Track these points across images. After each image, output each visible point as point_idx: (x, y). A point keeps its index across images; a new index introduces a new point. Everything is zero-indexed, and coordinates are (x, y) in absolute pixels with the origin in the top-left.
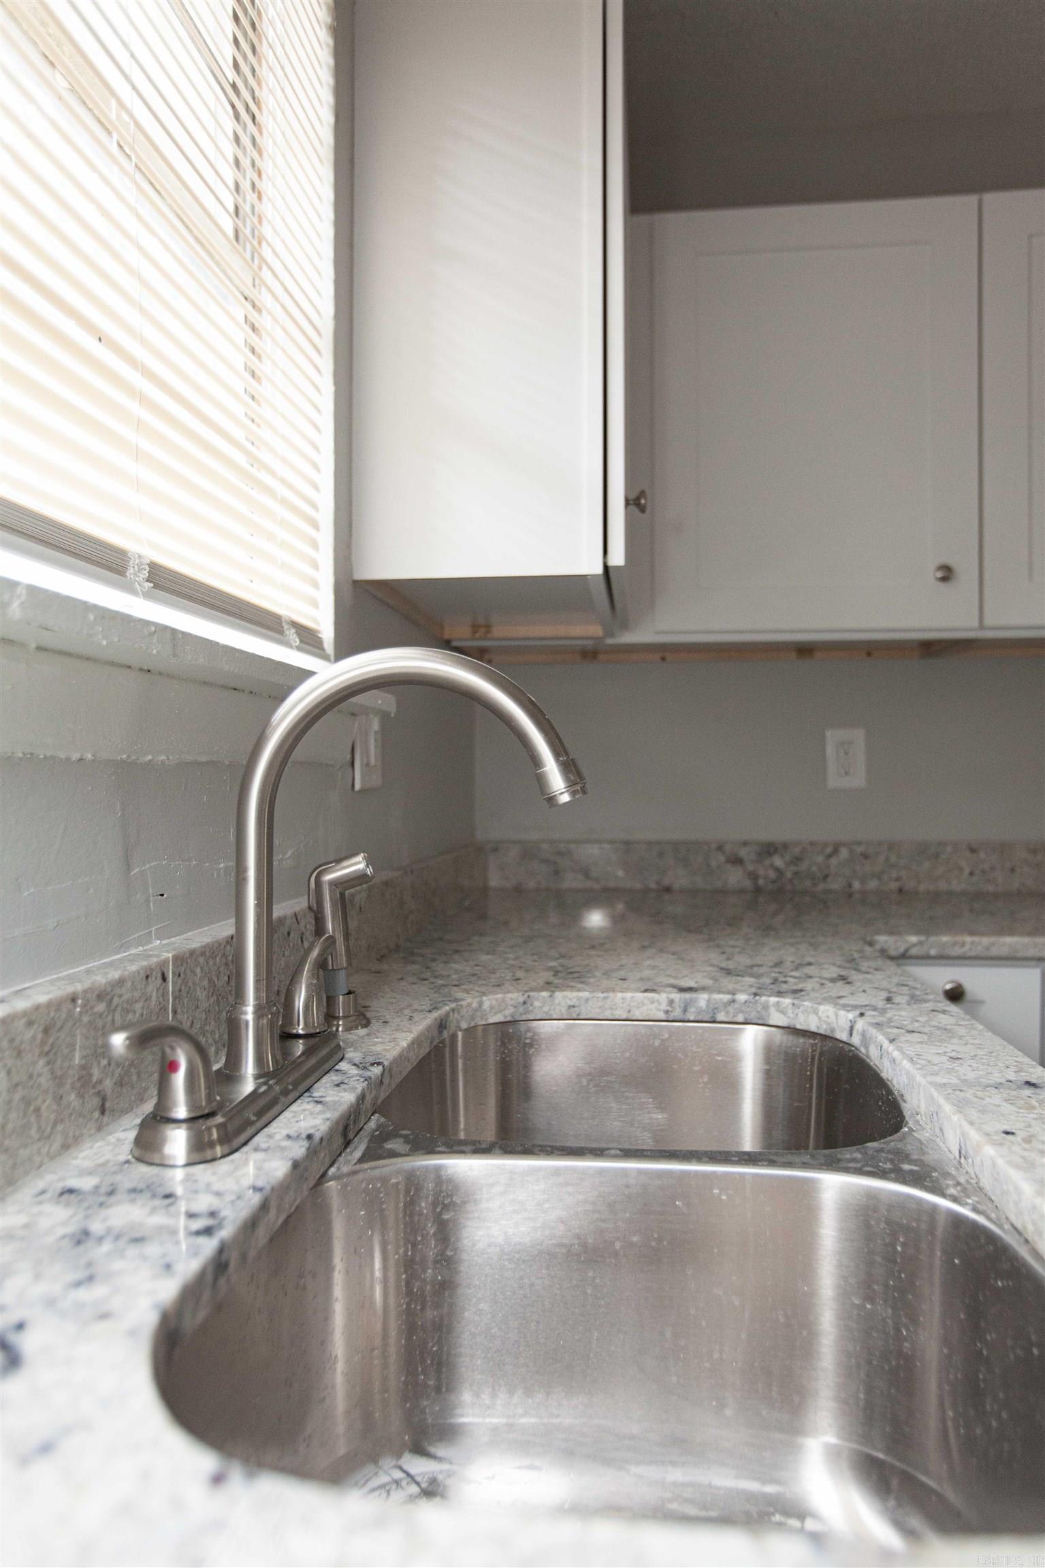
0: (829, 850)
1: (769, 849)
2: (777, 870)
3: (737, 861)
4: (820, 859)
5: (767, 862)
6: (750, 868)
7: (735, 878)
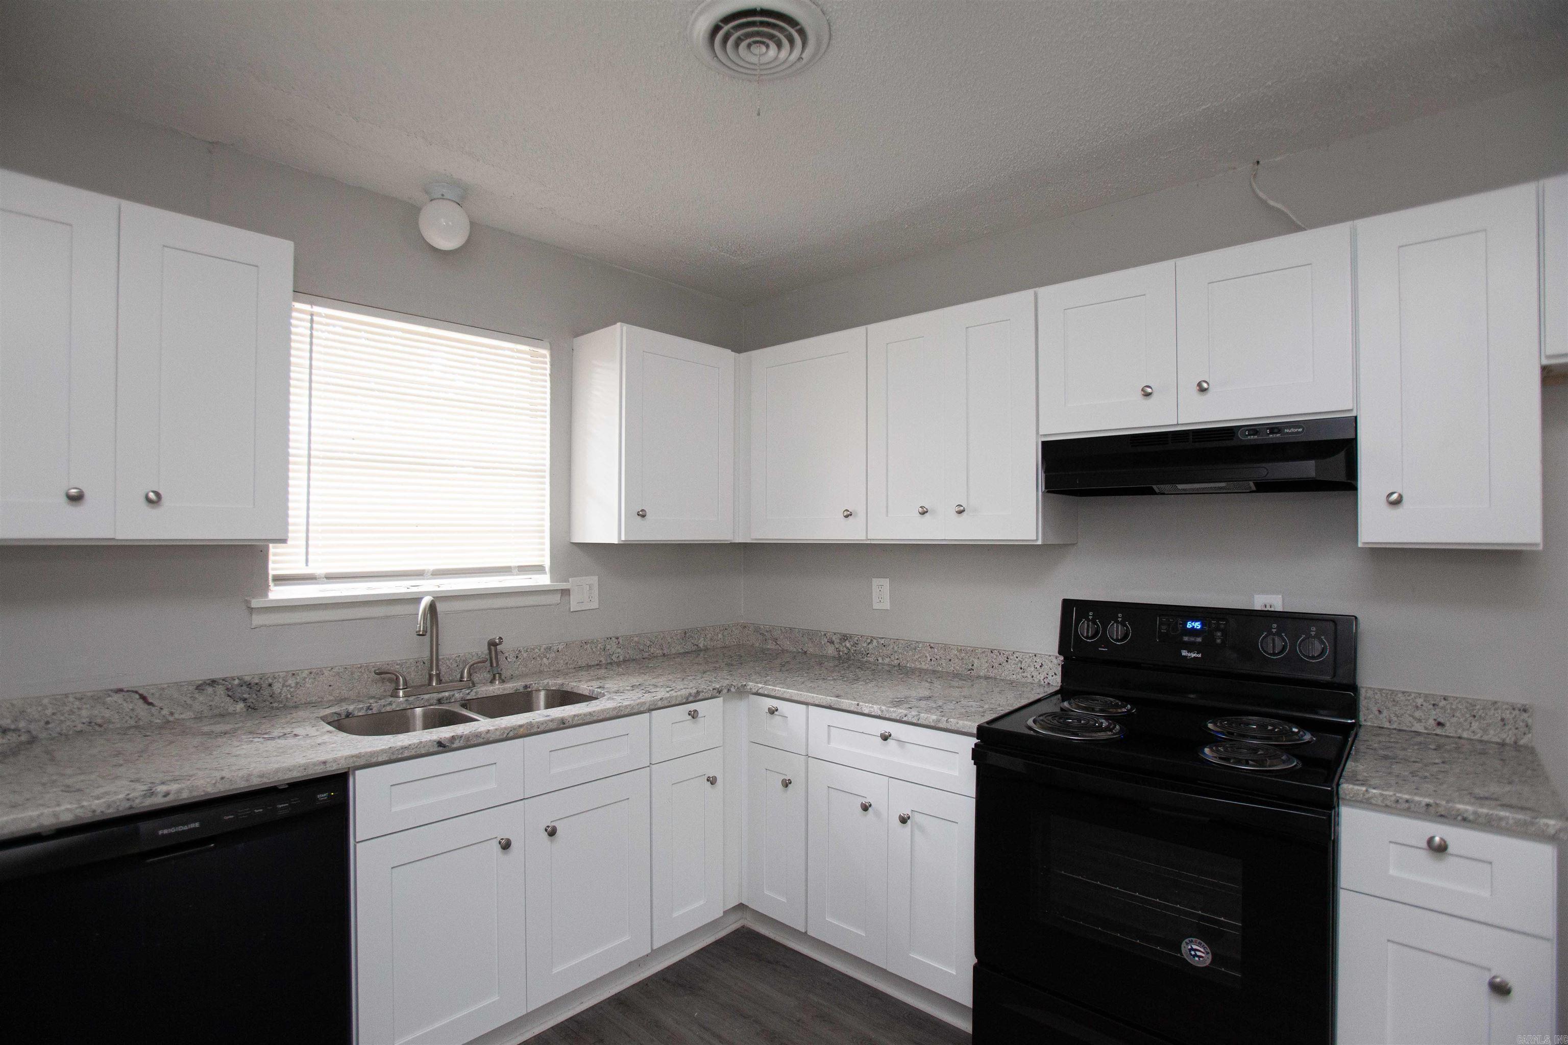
0: (869, 641)
1: (845, 638)
2: (847, 648)
3: (832, 642)
4: (865, 645)
5: (844, 644)
6: (837, 646)
7: (831, 650)
